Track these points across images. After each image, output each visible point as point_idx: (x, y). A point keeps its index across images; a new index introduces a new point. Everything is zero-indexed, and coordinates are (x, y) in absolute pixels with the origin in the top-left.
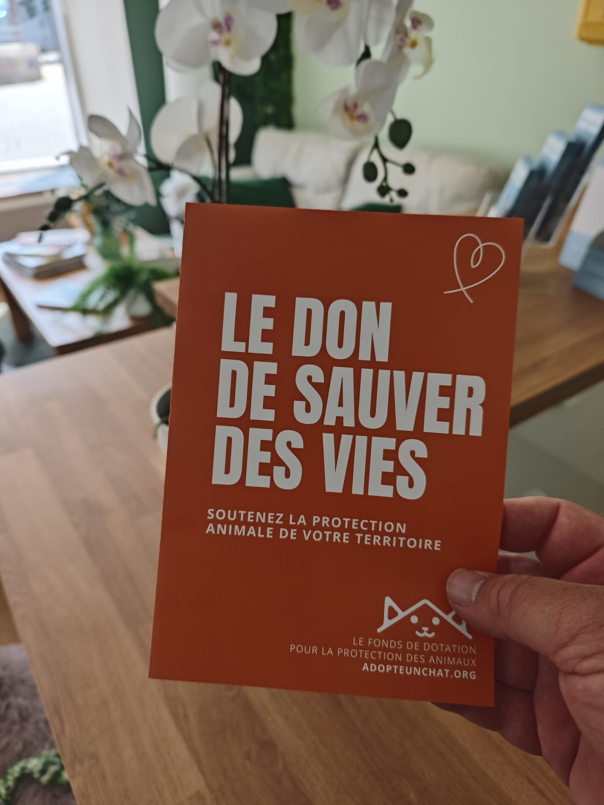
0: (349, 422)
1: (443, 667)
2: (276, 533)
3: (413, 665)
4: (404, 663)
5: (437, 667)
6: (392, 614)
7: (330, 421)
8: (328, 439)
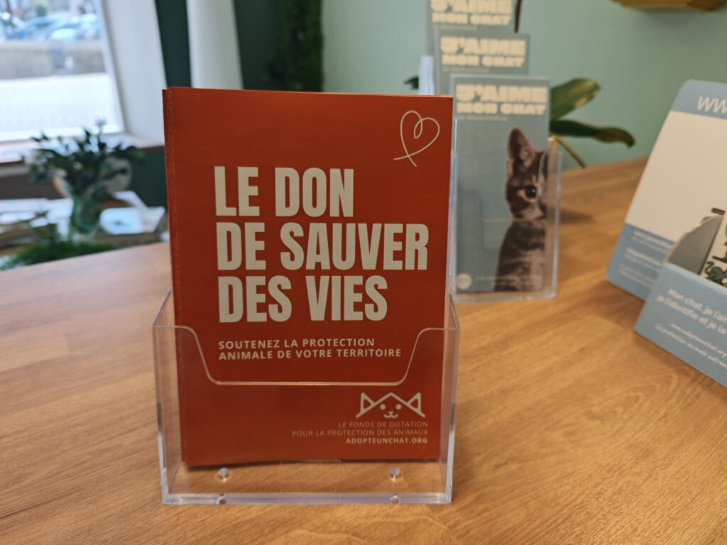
0: (326, 266)
1: (404, 437)
2: (275, 354)
3: (382, 436)
4: (376, 436)
5: (399, 437)
6: (367, 404)
7: (311, 266)
8: (310, 280)
